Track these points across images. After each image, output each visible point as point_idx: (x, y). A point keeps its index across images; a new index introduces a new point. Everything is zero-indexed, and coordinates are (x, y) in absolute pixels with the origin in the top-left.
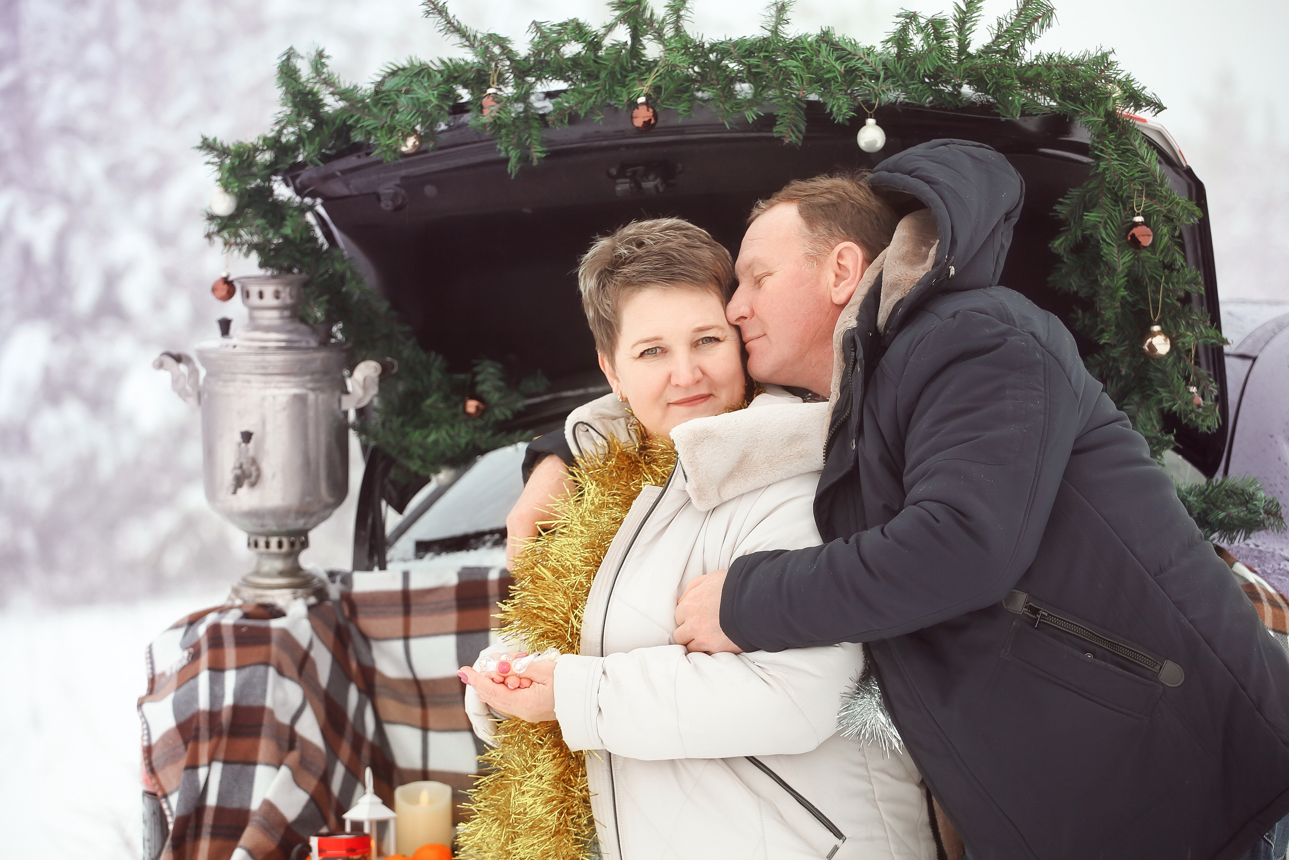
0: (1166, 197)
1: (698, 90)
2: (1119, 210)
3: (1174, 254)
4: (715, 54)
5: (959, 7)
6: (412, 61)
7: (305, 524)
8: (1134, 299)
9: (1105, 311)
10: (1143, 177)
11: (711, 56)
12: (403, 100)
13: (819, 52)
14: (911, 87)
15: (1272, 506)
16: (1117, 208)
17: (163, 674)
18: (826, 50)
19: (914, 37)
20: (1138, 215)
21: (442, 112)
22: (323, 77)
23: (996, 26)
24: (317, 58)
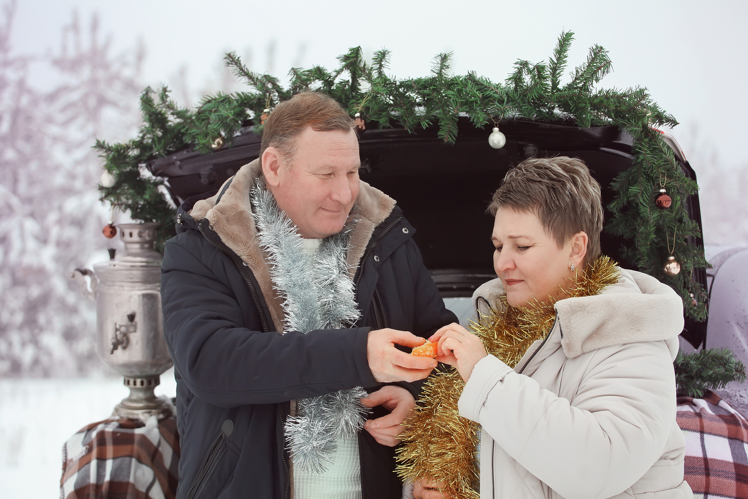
0: (679, 177)
1: (392, 111)
2: (651, 185)
3: (682, 213)
4: (403, 88)
5: (553, 61)
6: (220, 94)
7: (157, 371)
8: (657, 240)
9: (641, 248)
10: (665, 165)
11: (400, 89)
12: (213, 116)
13: (467, 85)
14: (523, 108)
15: (738, 366)
16: (649, 184)
17: (71, 460)
18: (471, 84)
19: (526, 77)
20: (663, 188)
21: (237, 124)
22: (167, 103)
23: (575, 73)
24: (163, 92)
